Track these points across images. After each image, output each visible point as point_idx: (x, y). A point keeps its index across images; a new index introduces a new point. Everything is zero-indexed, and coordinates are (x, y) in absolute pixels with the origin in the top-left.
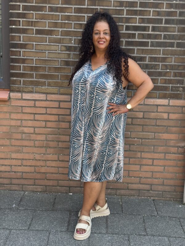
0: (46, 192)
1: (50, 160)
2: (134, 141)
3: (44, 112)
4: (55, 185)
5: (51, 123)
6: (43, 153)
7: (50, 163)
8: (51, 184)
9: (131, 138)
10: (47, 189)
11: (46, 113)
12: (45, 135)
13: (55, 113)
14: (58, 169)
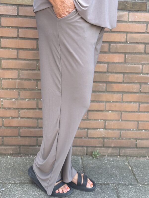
0: (20, 155)
1: (25, 109)
2: (147, 78)
3: (15, 35)
4: (32, 144)
5: (26, 51)
6: (14, 98)
7: (24, 112)
8: (27, 143)
9: (143, 73)
10: (21, 150)
11: (18, 35)
12: (17, 71)
13: (32, 37)
14: (38, 121)
